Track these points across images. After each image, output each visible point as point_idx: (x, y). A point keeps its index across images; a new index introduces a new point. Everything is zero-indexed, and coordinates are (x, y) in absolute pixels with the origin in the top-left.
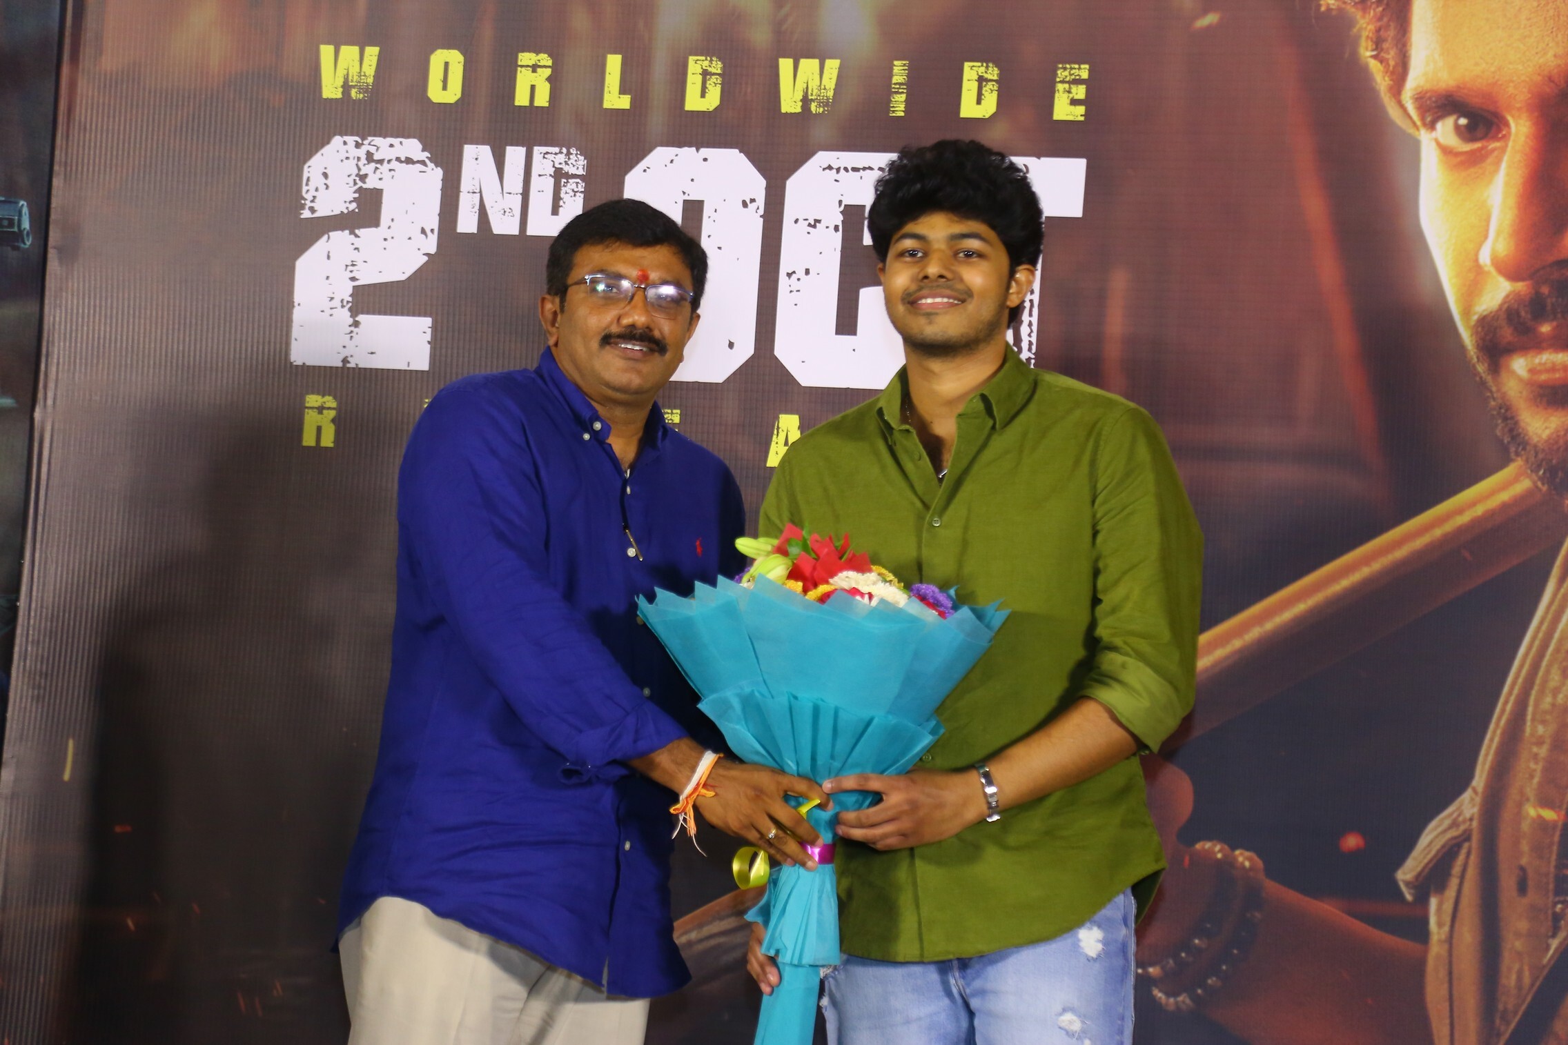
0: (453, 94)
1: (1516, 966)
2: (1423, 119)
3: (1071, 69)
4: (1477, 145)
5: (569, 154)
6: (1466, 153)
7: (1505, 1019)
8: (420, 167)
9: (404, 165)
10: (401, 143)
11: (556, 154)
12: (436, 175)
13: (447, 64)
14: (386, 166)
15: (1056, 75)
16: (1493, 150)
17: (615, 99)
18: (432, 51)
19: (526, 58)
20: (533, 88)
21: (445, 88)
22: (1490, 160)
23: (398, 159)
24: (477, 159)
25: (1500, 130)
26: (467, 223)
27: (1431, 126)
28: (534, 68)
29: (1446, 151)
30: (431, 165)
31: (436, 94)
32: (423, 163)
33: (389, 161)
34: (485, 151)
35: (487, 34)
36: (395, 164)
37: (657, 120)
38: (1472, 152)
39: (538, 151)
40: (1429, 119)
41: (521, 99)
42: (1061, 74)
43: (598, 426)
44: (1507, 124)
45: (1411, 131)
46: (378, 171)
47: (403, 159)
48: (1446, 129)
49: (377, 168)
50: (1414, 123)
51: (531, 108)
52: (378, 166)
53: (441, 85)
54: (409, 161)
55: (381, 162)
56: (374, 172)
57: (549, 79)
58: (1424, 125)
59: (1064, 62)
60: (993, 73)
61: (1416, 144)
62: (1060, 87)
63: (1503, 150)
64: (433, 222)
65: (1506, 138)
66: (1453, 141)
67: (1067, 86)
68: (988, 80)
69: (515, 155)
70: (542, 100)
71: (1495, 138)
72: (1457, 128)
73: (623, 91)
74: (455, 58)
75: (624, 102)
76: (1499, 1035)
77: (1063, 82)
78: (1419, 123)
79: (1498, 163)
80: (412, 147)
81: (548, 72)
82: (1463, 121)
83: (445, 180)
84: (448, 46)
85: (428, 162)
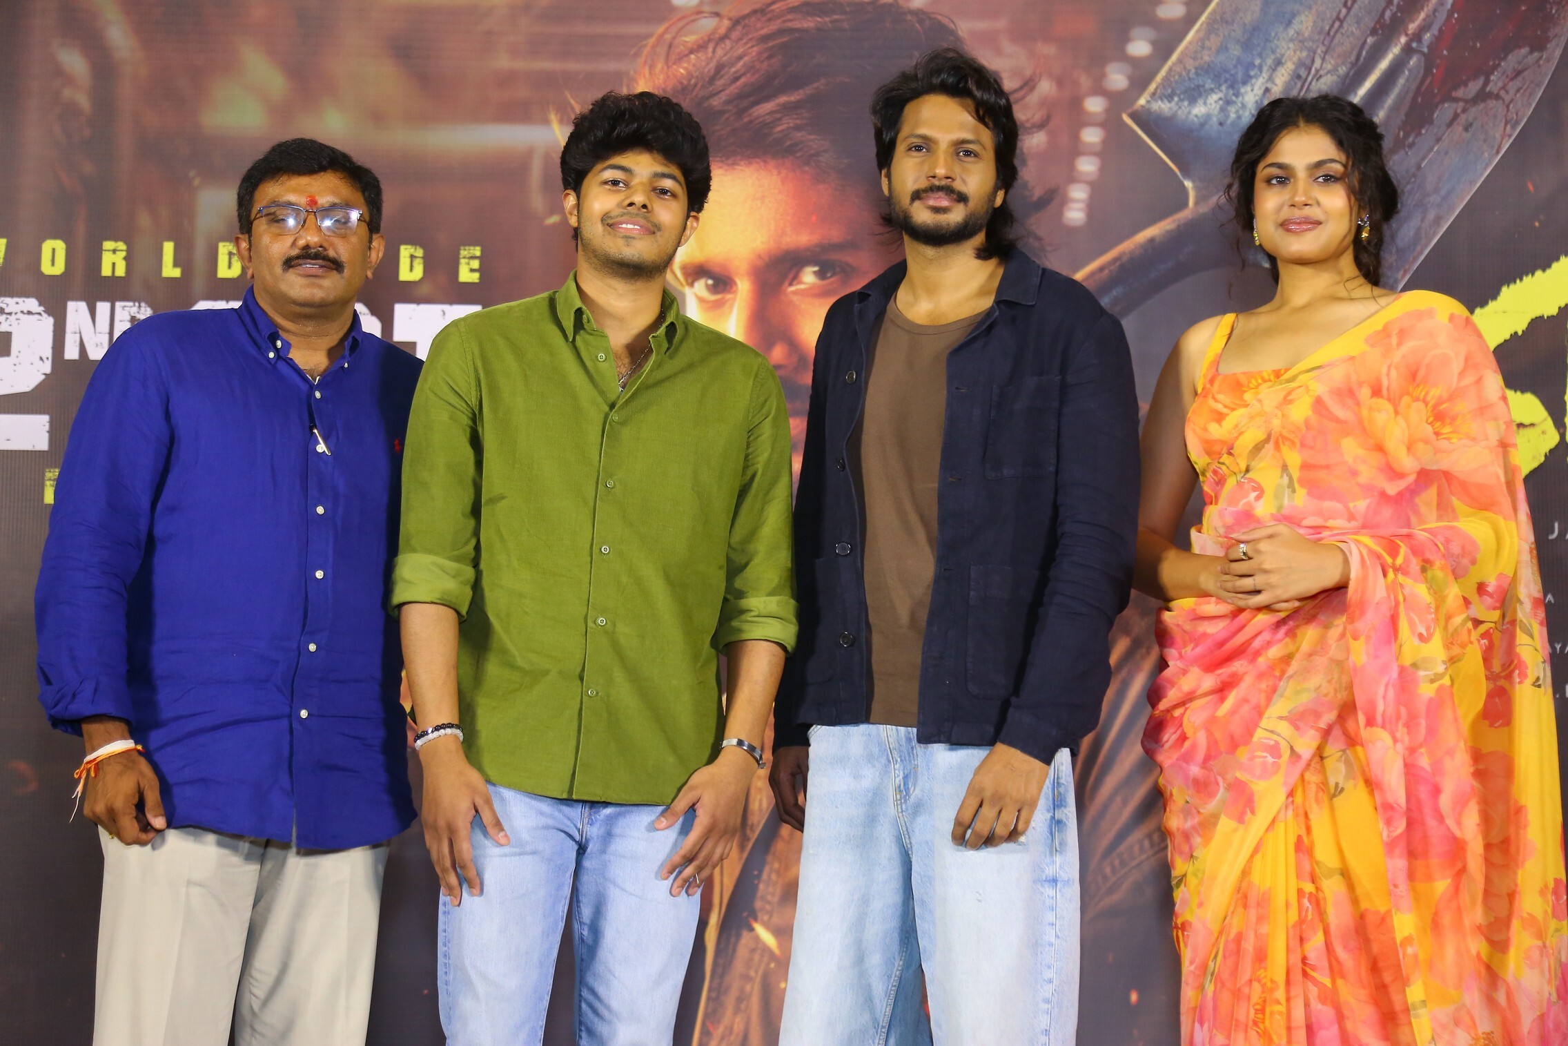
0: (59, 269)
1: (758, 797)
2: (686, 280)
3: (469, 250)
4: (718, 297)
5: (140, 307)
6: (712, 301)
7: (752, 830)
8: (37, 317)
9: (26, 316)
10: (24, 301)
11: (131, 307)
12: (49, 321)
13: (54, 250)
14: (14, 317)
15: (459, 254)
16: (729, 299)
17: (170, 270)
18: (44, 241)
19: (108, 245)
20: (114, 264)
21: (53, 264)
22: (727, 305)
23: (22, 312)
24: (76, 311)
25: (731, 287)
26: (71, 353)
27: (691, 285)
28: (114, 251)
29: (701, 300)
30: (45, 315)
31: (47, 269)
32: (40, 314)
33: (16, 314)
34: (82, 306)
35: (81, 230)
36: (20, 315)
37: (199, 283)
38: (716, 301)
39: (118, 305)
40: (690, 280)
41: (106, 271)
42: (463, 253)
43: (279, 344)
44: (735, 284)
45: (679, 287)
46: (8, 320)
47: (25, 312)
48: (701, 287)
49: (7, 318)
50: (681, 284)
51: (113, 278)
52: (8, 316)
53: (50, 263)
54: (29, 313)
55: (10, 314)
56: (6, 321)
57: (125, 258)
58: (688, 284)
59: (465, 245)
60: (419, 252)
61: (683, 296)
62: (463, 261)
63: (734, 299)
64: (48, 353)
65: (735, 292)
66: (705, 294)
67: (467, 260)
68: (416, 257)
69: (103, 308)
70: (121, 271)
71: (729, 292)
72: (707, 286)
73: (176, 265)
74: (60, 246)
75: (177, 273)
76: (749, 839)
77: (464, 258)
78: (684, 282)
79: (731, 307)
80: (32, 304)
81: (124, 254)
82: (710, 282)
83: (55, 325)
84: (55, 237)
85: (43, 313)
